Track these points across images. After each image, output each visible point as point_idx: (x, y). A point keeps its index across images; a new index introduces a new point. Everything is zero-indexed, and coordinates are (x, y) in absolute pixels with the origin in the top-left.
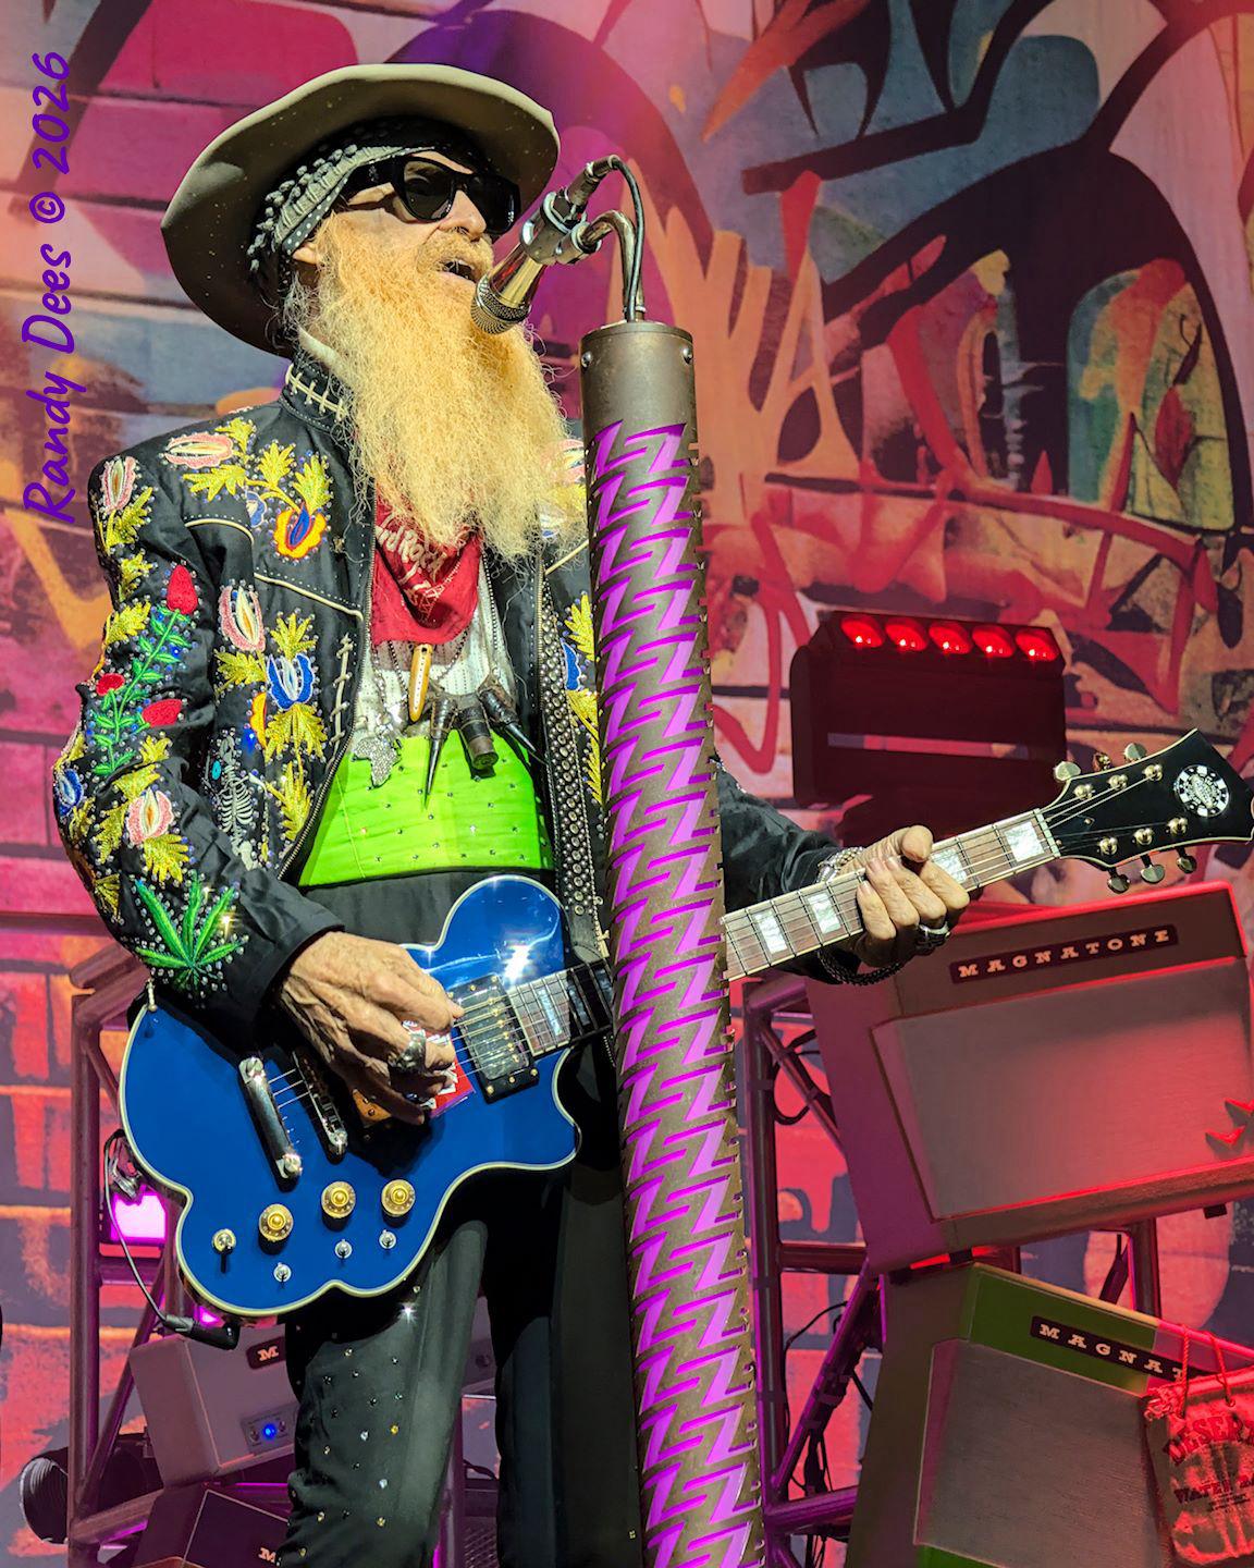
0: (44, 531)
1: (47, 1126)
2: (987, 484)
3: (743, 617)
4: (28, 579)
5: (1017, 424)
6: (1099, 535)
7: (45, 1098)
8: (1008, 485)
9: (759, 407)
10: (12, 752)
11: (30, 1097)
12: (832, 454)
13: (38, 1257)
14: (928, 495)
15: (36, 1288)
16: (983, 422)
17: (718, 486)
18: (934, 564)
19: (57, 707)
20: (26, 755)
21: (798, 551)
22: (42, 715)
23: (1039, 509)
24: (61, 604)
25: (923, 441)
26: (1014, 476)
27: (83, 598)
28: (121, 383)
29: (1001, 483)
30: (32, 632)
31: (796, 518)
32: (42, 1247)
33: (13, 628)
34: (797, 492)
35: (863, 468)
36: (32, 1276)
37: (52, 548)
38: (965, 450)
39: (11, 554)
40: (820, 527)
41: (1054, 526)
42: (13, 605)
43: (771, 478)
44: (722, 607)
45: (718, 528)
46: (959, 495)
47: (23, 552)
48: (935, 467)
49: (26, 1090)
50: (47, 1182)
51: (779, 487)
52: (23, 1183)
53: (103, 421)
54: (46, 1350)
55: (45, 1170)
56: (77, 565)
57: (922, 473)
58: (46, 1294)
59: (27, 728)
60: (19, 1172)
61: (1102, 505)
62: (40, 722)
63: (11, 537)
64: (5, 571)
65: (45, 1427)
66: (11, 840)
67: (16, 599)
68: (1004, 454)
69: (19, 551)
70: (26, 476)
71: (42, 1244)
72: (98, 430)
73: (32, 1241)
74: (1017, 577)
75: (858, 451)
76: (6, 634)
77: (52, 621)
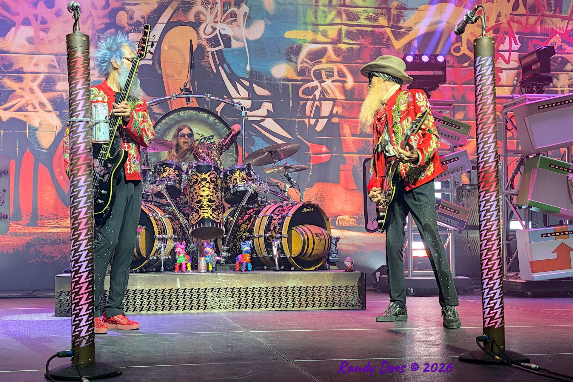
0: (391, 30)
2: (548, 13)
3: (505, 38)
4: (389, 38)
5: (554, 2)
6: (567, 21)
8: (551, 13)
9: (509, 2)
12: (521, 10)
14: (538, 16)
16: (548, 2)
17: (502, 16)
18: (538, 28)
21: (515, 26)
23: (557, 17)
24: (394, 42)
25: (537, 6)
26: (553, 11)
27: (397, 41)
28: (403, 5)
29: (550, 13)
30: (389, 47)
31: (515, 21)
33: (386, 46)
34: (515, 16)
35: (527, 12)
37: (393, 34)
38: (544, 7)
40: (518, 22)
41: (559, 19)
42: (386, 43)
43: (511, 14)
44: (502, 37)
45: (501, 23)
46: (543, 16)
48: (539, 11)
51: (512, 16)
53: (400, 12)
56: (396, 36)
57: (537, 12)
61: (568, 15)
63: (386, 32)
64: (385, 37)
68: (551, 8)
69: (387, 34)
70: (388, 22)
72: (400, 13)
74: (553, 28)
75: (526, 9)
76: (385, 48)
77: (392, 45)
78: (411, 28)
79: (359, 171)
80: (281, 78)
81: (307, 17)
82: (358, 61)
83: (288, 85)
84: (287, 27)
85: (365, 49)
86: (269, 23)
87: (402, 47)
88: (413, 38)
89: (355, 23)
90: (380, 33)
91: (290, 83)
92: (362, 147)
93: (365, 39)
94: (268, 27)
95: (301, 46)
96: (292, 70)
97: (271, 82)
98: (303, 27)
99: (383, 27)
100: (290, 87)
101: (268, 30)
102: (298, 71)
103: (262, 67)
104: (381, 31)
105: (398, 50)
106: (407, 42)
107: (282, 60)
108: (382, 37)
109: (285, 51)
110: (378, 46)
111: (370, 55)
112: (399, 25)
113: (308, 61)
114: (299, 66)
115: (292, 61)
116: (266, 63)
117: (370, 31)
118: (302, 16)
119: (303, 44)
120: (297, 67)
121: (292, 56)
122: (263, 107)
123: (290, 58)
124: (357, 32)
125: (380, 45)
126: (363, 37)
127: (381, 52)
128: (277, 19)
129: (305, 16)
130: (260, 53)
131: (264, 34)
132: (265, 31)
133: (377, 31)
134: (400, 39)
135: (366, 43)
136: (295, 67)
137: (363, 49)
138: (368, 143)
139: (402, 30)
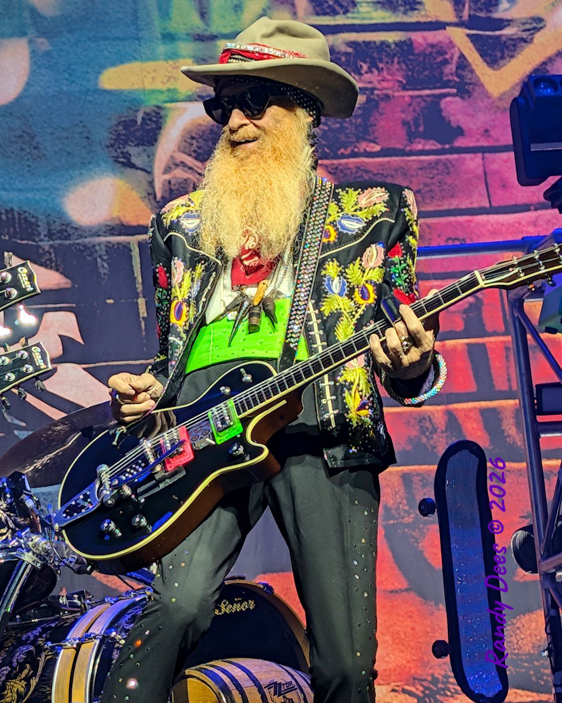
0: (468, 35)
1: (507, 357)
4: (463, 64)
7: (504, 342)
10: (464, 159)
11: (496, 343)
13: (510, 426)
15: (512, 443)
19: (487, 131)
20: (472, 159)
22: (478, 137)
24: (483, 75)
27: (495, 70)
30: (468, 92)
32: (512, 421)
33: (458, 91)
36: (508, 436)
37: (475, 45)
39: (452, 51)
42: (456, 79)
47: (459, 49)
49: (493, 339)
50: (510, 387)
52: (497, 388)
54: (521, 475)
55: (509, 380)
56: (489, 52)
58: (517, 445)
59: (471, 145)
60: (494, 383)
62: (478, 140)
63: (451, 42)
64: (450, 61)
65: (526, 514)
66: (469, 206)
67: (458, 76)
69: (456, 49)
70: (456, 7)
71: (512, 420)
73: (506, 418)
76: (454, 95)
77: (478, 84)
78: (540, 20)
79: (407, 525)
80: (100, 225)
81: (173, 15)
82: (363, 146)
83: (127, 248)
84: (105, 53)
85: (382, 104)
86: (44, 44)
87: (513, 88)
88: (550, 52)
89: (340, 20)
90: (432, 46)
91: (133, 240)
92: (410, 440)
93: (380, 70)
94: (38, 61)
95: (162, 113)
96: (135, 195)
97: (68, 242)
98: (162, 49)
99: (439, 26)
100: (135, 253)
101: (43, 71)
102: (159, 196)
103: (30, 195)
104: (435, 41)
105: (500, 99)
106: (528, 69)
107: (99, 165)
108: (439, 59)
109: (105, 134)
110: (427, 92)
111: (405, 123)
112: (495, 15)
113: (190, 161)
114: (160, 180)
115: (133, 166)
116: (43, 181)
117: (396, 44)
118: (155, 13)
119: (168, 105)
120: (151, 183)
121: (132, 150)
122: (46, 328)
123: (127, 156)
124: (349, 50)
125: (435, 88)
126: (373, 65)
127: (441, 110)
128: (70, 31)
129: (165, 13)
130: (22, 150)
131: (28, 84)
132: (33, 72)
133: (420, 40)
134: (502, 62)
135: (385, 84)
136: (145, 185)
137: (377, 105)
138: (428, 424)
139: (508, 31)
